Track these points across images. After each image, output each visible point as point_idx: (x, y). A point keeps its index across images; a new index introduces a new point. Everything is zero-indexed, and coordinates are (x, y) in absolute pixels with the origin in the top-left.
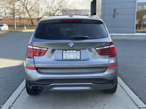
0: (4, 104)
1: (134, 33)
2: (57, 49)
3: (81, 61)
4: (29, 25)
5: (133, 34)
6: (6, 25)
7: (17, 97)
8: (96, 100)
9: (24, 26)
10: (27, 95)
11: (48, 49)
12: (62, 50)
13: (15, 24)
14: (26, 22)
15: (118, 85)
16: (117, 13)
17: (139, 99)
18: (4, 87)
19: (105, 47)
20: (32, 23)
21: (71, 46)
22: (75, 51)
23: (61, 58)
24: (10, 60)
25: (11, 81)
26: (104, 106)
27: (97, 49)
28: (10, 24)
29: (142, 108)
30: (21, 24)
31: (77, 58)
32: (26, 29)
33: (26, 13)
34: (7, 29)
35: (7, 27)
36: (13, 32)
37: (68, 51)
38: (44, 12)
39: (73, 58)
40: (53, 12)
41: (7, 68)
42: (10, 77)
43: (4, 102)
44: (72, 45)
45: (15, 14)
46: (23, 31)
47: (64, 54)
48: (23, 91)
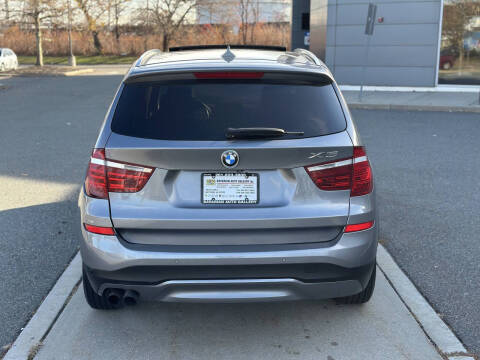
0: (14, 340)
1: (434, 86)
2: (185, 170)
3: (260, 207)
4: (88, 51)
5: (432, 90)
6: (9, 50)
7: (54, 317)
8: (309, 328)
9: (68, 55)
10: (87, 308)
11: (154, 169)
12: (199, 174)
13: (41, 49)
14: (76, 42)
15: (379, 273)
16: (378, 17)
17: (444, 325)
18: (13, 281)
19: (337, 164)
20: (97, 44)
21: (228, 162)
22: (242, 177)
23: (196, 199)
24: (27, 181)
25: (36, 258)
26: (334, 347)
27: (311, 169)
28: (24, 49)
29: (452, 355)
30: (59, 46)
31: (247, 199)
32: (77, 64)
33: (76, 12)
34: (15, 66)
35: (14, 57)
36: (34, 75)
37: (218, 177)
38: (137, 7)
39: (233, 199)
40: (165, 7)
41: (21, 209)
42: (30, 243)
43: (13, 333)
44: (232, 158)
45: (40, 16)
46: (68, 74)
47: (206, 187)
48: (74, 296)
